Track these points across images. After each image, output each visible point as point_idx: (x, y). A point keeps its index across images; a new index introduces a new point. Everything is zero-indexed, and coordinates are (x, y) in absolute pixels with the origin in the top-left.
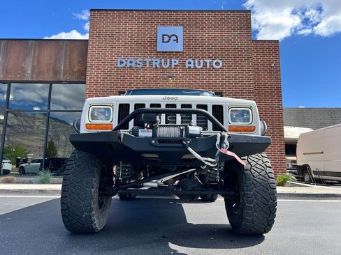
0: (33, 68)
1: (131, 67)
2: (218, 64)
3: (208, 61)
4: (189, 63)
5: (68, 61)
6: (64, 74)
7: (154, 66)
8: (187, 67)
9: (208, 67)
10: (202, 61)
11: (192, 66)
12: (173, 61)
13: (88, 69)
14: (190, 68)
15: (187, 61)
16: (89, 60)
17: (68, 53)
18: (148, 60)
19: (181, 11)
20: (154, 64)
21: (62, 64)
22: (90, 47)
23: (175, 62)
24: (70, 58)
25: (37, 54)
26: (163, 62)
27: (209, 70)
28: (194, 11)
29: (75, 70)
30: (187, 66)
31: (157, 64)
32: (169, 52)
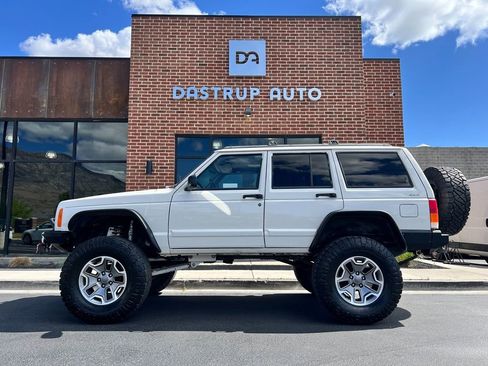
0: (50, 99)
1: (192, 99)
2: (316, 94)
3: (301, 90)
4: (275, 93)
5: (100, 89)
6: (95, 109)
7: (225, 98)
8: (272, 99)
9: (301, 98)
10: (292, 90)
11: (279, 97)
12: (252, 90)
13: (131, 102)
14: (275, 99)
15: (272, 90)
16: (132, 89)
17: (100, 78)
18: (216, 90)
19: (262, 18)
20: (225, 94)
21: (92, 94)
22: (132, 70)
23: (255, 92)
24: (103, 86)
25: (55, 80)
26: (238, 93)
27: (303, 102)
28: (281, 18)
29: (111, 102)
30: (272, 97)
31: (230, 94)
32: (246, 77)
